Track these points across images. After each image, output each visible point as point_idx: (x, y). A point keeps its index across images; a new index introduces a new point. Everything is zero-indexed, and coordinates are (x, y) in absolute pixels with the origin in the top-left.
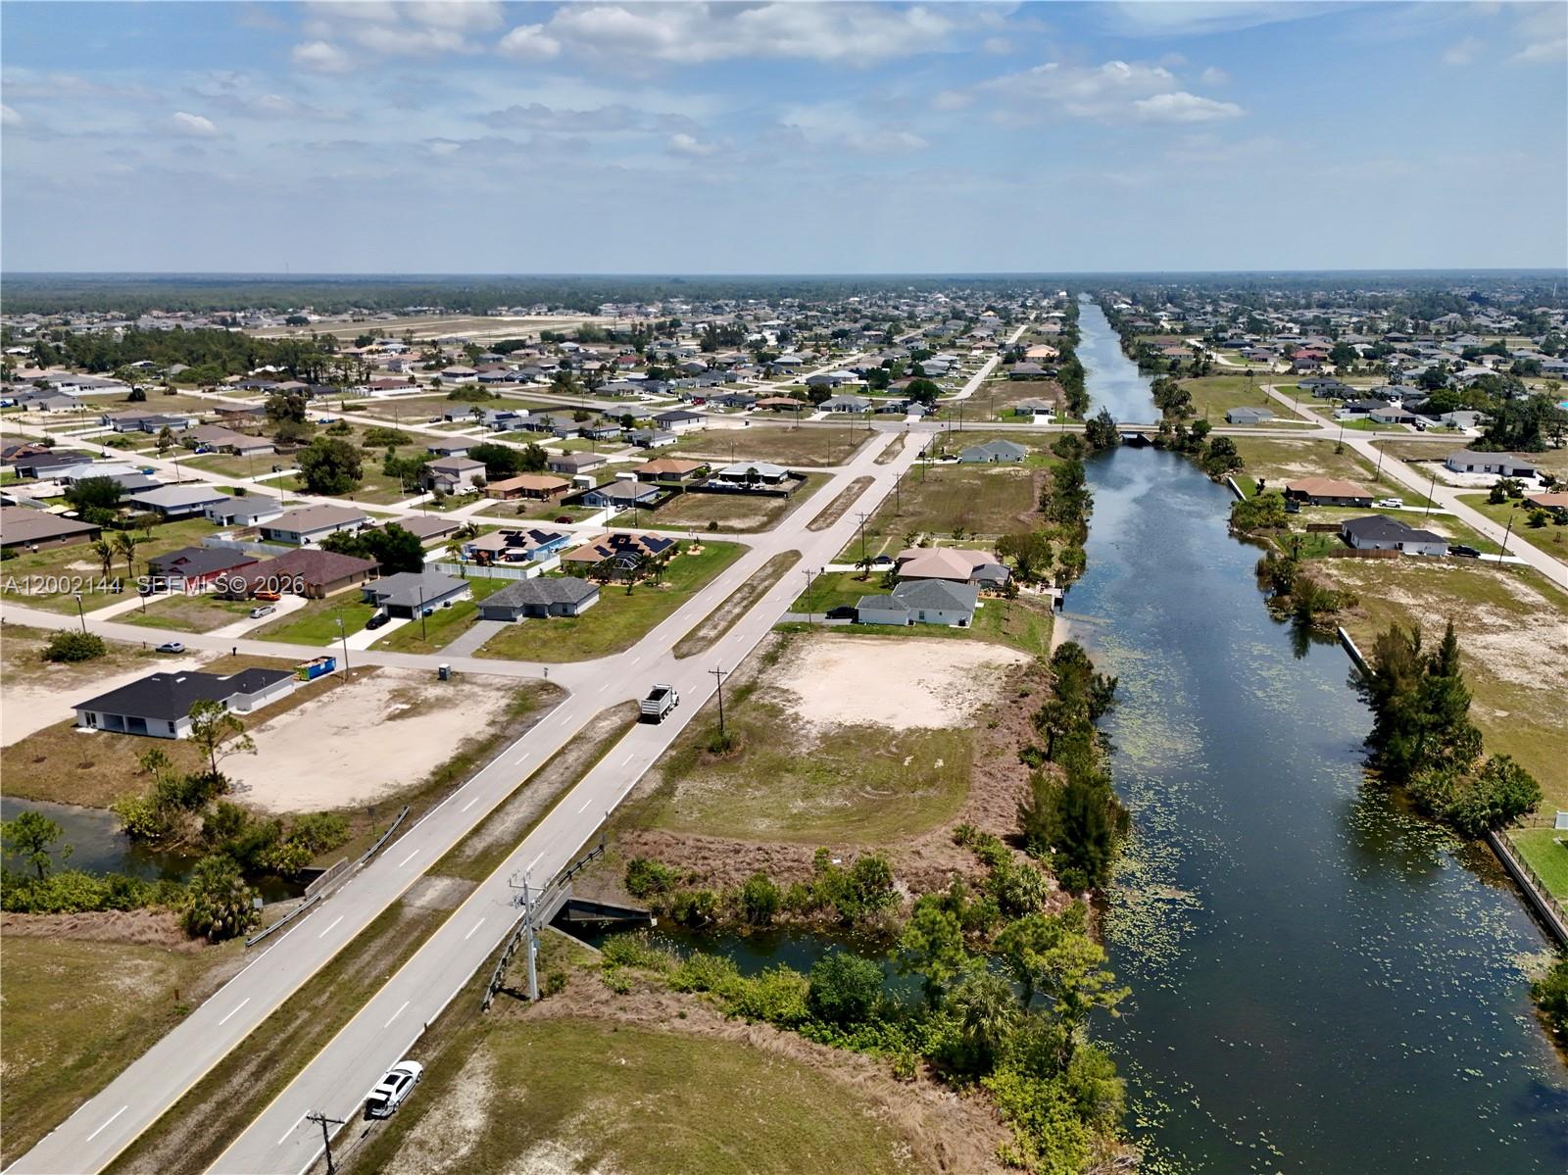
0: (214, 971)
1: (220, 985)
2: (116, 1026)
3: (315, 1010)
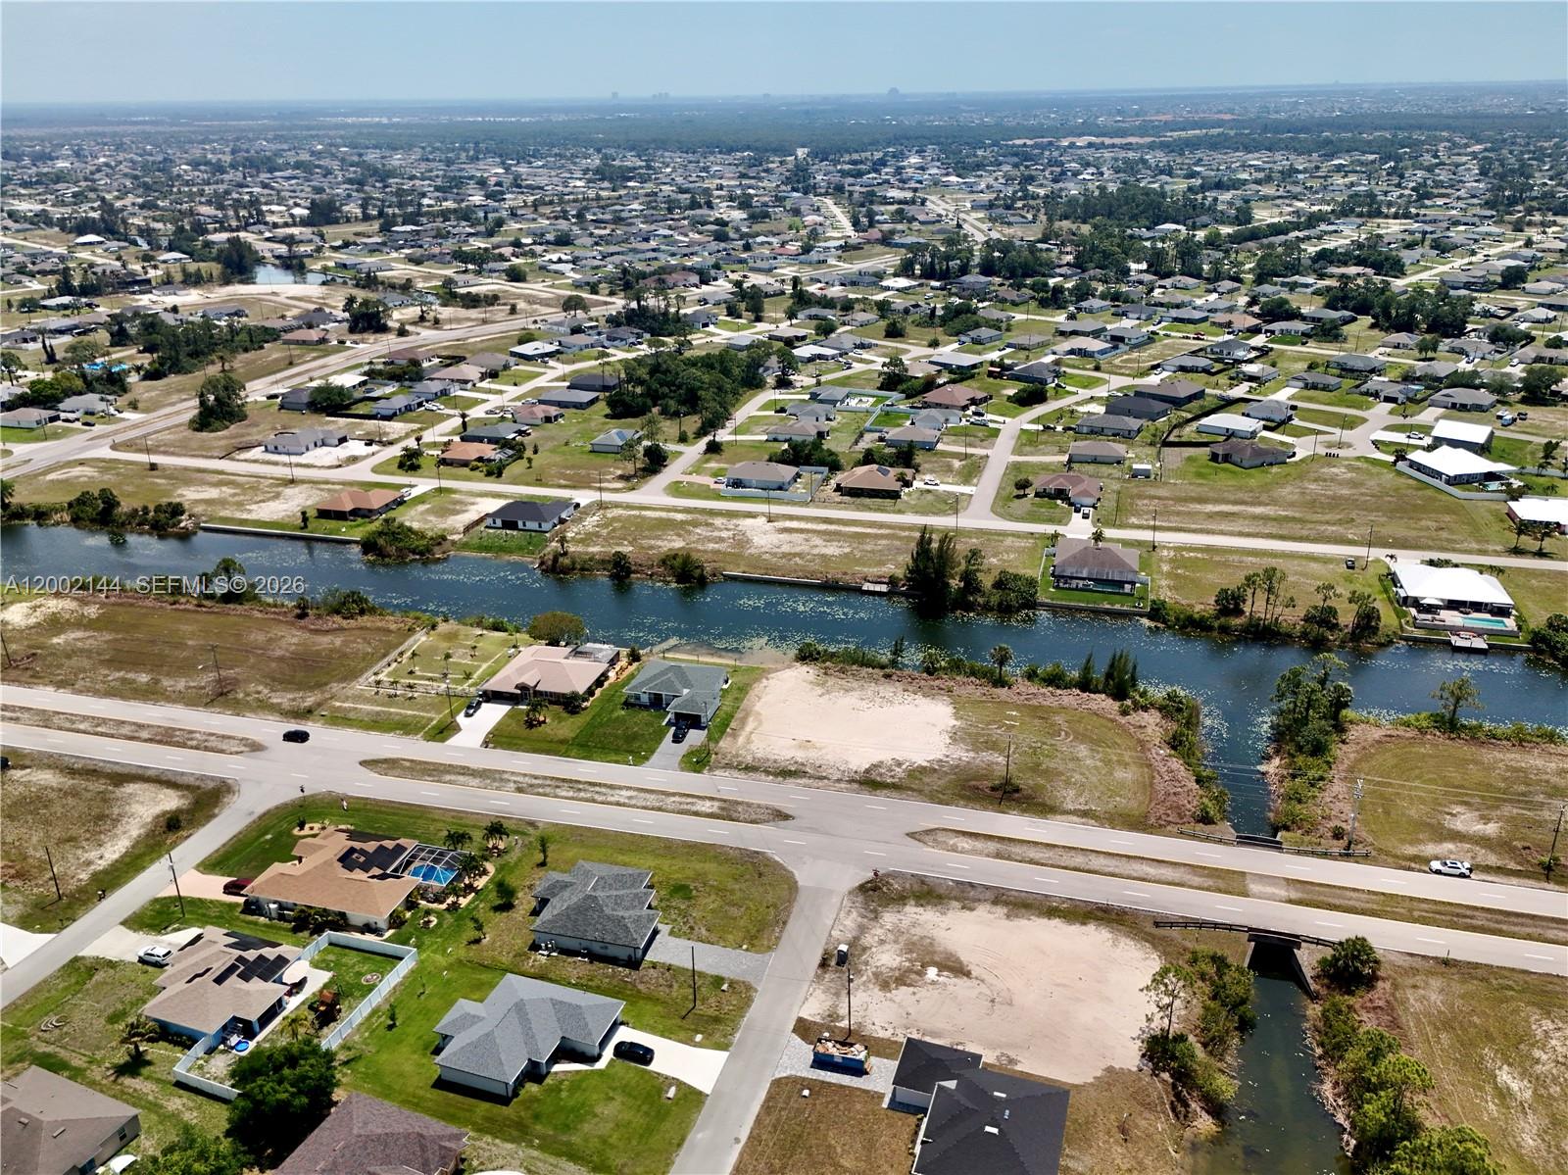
0: (1401, 963)
1: (1412, 955)
2: (1472, 986)
3: (1411, 911)
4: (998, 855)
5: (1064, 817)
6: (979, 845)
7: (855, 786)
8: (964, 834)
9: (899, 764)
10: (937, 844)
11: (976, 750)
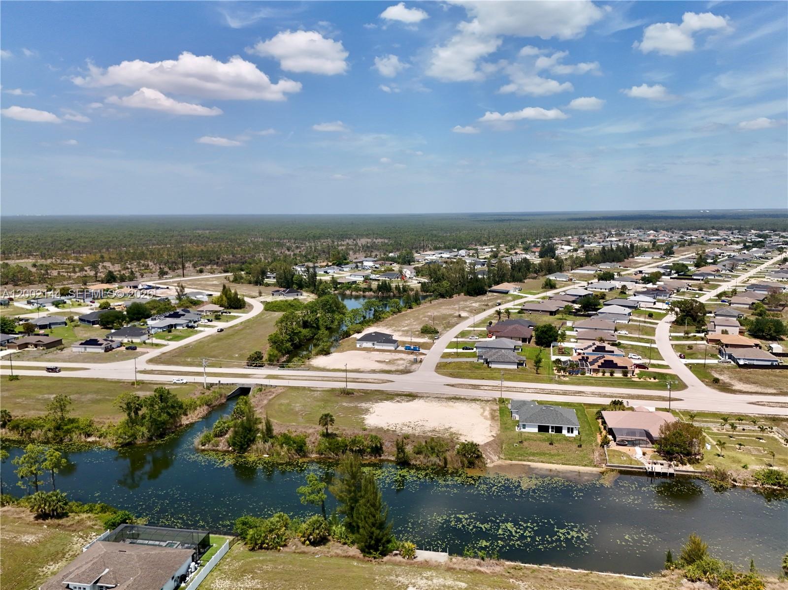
4: (358, 379)
5: (324, 389)
6: (365, 380)
7: (419, 395)
8: (370, 383)
9: (398, 401)
10: (382, 380)
11: (356, 407)
